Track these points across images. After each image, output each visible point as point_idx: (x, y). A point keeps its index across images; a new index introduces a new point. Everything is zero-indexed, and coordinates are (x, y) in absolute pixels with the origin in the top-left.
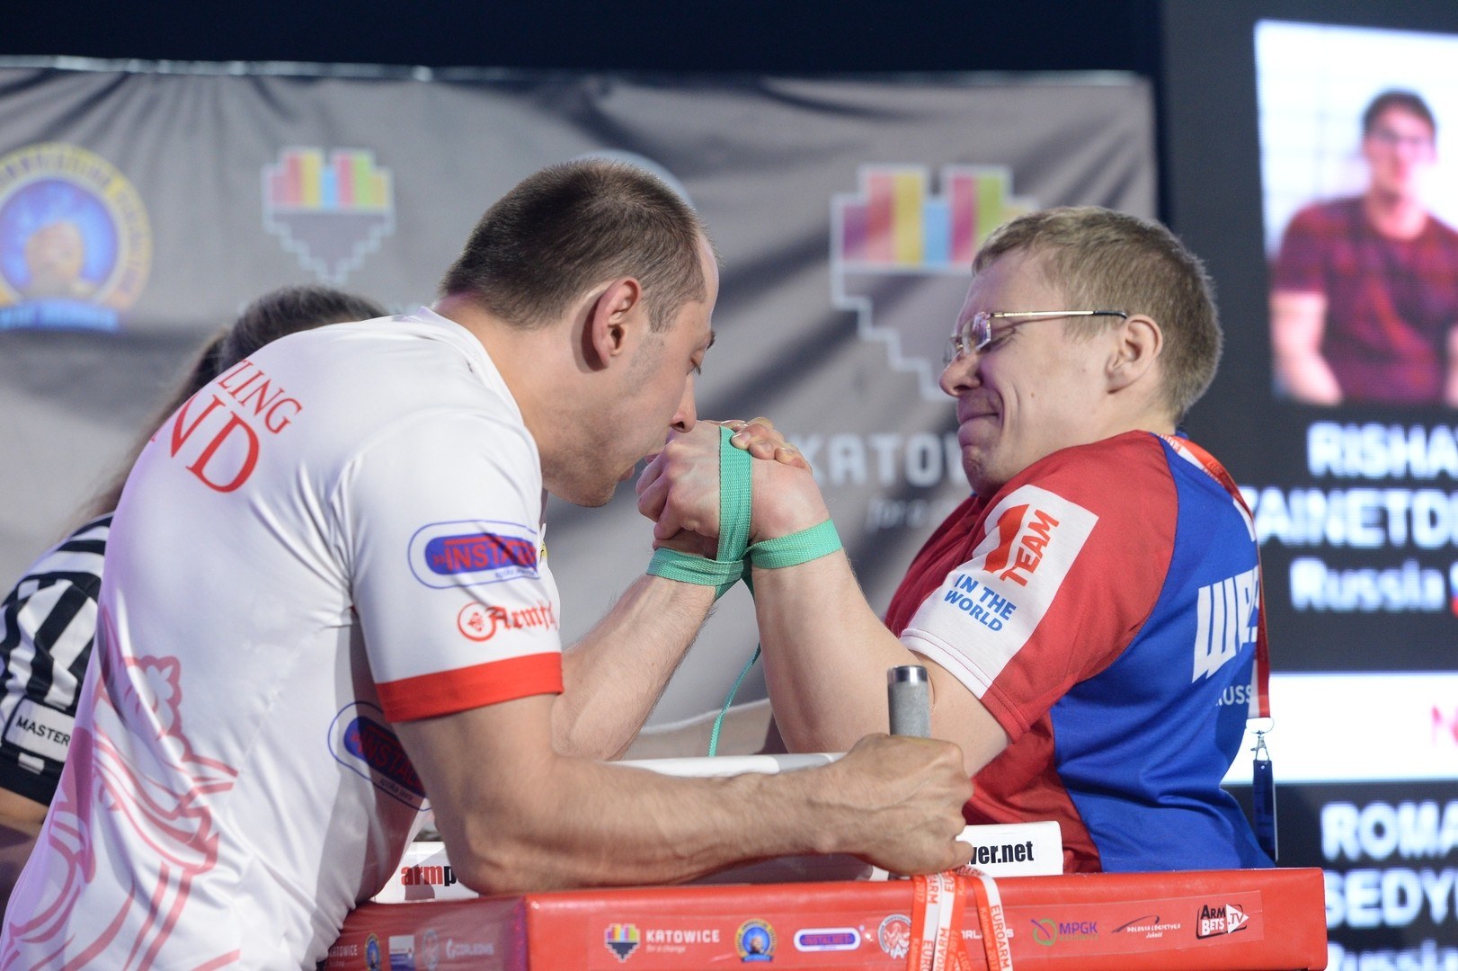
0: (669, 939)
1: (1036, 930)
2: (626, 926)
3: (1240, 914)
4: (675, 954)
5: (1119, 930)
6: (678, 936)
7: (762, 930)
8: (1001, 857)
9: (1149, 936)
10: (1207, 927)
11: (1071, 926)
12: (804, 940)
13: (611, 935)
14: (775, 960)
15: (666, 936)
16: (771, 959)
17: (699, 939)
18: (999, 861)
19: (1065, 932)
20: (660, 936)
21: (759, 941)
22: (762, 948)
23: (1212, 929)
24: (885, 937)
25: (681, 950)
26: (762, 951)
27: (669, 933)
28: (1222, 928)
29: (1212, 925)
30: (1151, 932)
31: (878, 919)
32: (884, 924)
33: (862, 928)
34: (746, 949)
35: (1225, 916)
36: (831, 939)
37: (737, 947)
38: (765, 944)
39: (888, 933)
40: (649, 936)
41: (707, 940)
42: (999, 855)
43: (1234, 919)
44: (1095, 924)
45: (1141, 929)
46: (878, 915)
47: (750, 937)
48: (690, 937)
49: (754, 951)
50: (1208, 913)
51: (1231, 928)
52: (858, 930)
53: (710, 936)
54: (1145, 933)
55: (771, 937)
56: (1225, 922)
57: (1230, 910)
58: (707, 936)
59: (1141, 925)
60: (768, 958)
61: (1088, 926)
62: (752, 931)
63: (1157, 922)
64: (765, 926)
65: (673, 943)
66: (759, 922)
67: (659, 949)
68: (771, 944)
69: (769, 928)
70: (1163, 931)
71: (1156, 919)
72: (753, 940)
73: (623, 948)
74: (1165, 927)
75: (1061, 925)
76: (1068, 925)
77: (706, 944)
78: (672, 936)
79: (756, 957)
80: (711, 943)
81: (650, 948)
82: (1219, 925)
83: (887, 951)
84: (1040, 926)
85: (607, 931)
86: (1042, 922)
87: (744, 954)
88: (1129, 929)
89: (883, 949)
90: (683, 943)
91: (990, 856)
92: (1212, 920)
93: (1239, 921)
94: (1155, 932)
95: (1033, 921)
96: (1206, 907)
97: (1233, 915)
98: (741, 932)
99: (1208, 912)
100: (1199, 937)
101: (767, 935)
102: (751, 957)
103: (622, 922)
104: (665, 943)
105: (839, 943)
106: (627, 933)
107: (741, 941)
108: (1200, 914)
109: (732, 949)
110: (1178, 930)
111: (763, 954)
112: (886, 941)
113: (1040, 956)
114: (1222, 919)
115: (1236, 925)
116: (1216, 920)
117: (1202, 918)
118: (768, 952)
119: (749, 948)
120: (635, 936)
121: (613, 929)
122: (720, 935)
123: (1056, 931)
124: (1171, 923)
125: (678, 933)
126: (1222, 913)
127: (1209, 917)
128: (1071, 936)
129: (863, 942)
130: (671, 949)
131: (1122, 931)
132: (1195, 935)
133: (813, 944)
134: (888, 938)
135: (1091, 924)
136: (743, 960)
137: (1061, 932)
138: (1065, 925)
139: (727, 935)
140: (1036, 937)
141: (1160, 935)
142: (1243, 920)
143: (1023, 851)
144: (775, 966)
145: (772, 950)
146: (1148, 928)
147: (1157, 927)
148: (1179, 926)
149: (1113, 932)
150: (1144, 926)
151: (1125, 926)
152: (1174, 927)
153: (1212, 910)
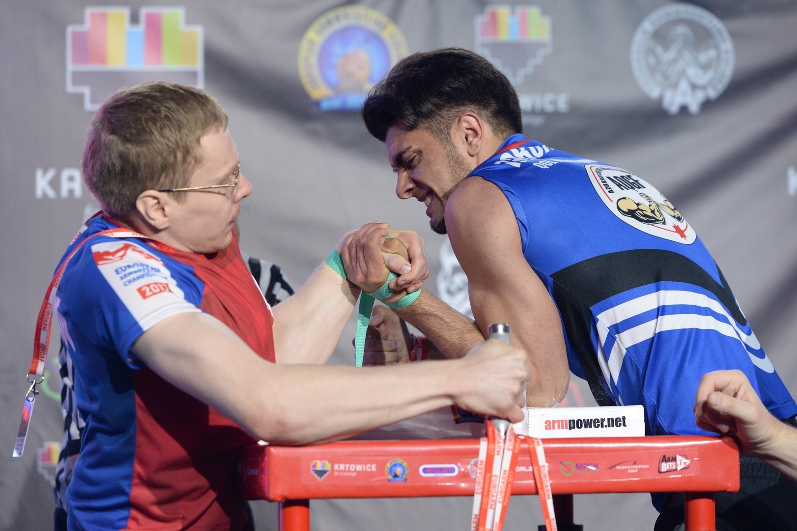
0: (347, 469)
1: (562, 467)
2: (323, 461)
3: (685, 460)
4: (350, 476)
5: (611, 468)
6: (352, 467)
7: (401, 465)
8: (607, 424)
9: (630, 471)
10: (665, 467)
11: (583, 465)
12: (425, 471)
13: (314, 466)
14: (408, 480)
15: (345, 467)
16: (406, 480)
17: (364, 469)
18: (606, 426)
19: (579, 468)
20: (342, 467)
21: (399, 471)
22: (401, 474)
23: (668, 468)
24: (473, 470)
25: (354, 475)
26: (400, 476)
27: (347, 466)
28: (674, 467)
29: (668, 466)
30: (631, 469)
31: (469, 460)
32: (472, 462)
33: (459, 464)
34: (391, 475)
35: (676, 461)
36: (441, 470)
37: (386, 473)
38: (402, 472)
39: (474, 467)
40: (336, 467)
41: (369, 470)
42: (606, 423)
43: (682, 462)
44: (597, 464)
45: (625, 467)
47: (394, 469)
48: (359, 468)
49: (396, 476)
50: (665, 459)
51: (679, 468)
52: (457, 465)
53: (371, 468)
54: (628, 470)
55: (406, 469)
56: (676, 465)
57: (679, 458)
58: (369, 468)
59: (625, 466)
60: (404, 480)
61: (593, 465)
62: (395, 465)
63: (635, 464)
64: (403, 463)
65: (349, 471)
66: (399, 461)
67: (341, 474)
68: (406, 472)
69: (405, 464)
70: (638, 469)
71: (633, 462)
72: (395, 470)
73: (321, 473)
74: (639, 467)
75: (577, 465)
76: (581, 464)
77: (369, 472)
78: (349, 467)
79: (397, 479)
80: (371, 471)
81: (336, 474)
82: (672, 466)
83: (473, 477)
84: (564, 465)
85: (312, 464)
86: (566, 463)
87: (390, 477)
88: (618, 467)
89: (471, 475)
90: (355, 471)
91: (600, 424)
92: (668, 463)
93: (685, 463)
94: (633, 469)
95: (561, 462)
96: (664, 456)
97: (681, 461)
98: (388, 465)
100: (660, 472)
101: (404, 468)
102: (394, 479)
103: (321, 459)
104: (345, 471)
105: (446, 472)
106: (323, 466)
107: (389, 470)
108: (661, 460)
109: (383, 474)
110: (647, 468)
111: (401, 478)
112: (473, 472)
113: (564, 481)
114: (674, 463)
115: (683, 466)
116: (671, 463)
117: (662, 462)
118: (404, 476)
119: (393, 474)
120: (328, 466)
121: (316, 463)
122: (377, 467)
123: (574, 467)
124: (643, 464)
125: (352, 465)
126: (674, 459)
127: (666, 462)
128: (583, 470)
129: (460, 472)
130: (348, 474)
131: (613, 469)
132: (657, 471)
133: (430, 472)
135: (595, 464)
136: (389, 480)
137: (577, 468)
138: (579, 465)
139: (381, 467)
140: (562, 472)
141: (636, 471)
142: (687, 464)
143: (620, 421)
144: (409, 483)
145: (406, 475)
146: (629, 467)
147: (634, 467)
148: (648, 466)
149: (608, 469)
150: (626, 466)
151: (615, 466)
152: (645, 466)
153: (668, 458)
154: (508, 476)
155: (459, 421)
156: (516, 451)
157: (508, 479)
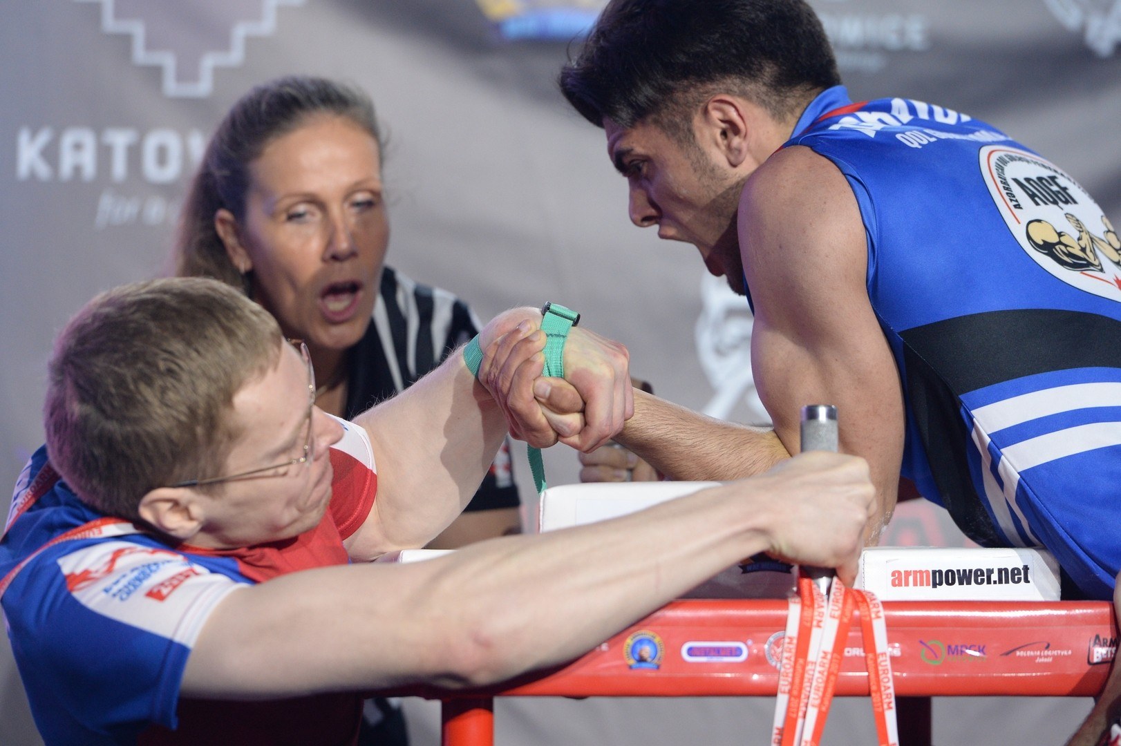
1: (924, 651)
5: (1007, 654)
7: (650, 641)
9: (1039, 660)
10: (1099, 655)
11: (959, 648)
12: (691, 652)
14: (663, 667)
16: (658, 667)
19: (953, 653)
21: (647, 651)
22: (650, 657)
23: (1105, 657)
24: (772, 651)
26: (649, 660)
28: (1115, 656)
29: (1104, 653)
30: (1040, 657)
31: (766, 634)
32: (771, 639)
33: (750, 642)
34: (634, 658)
36: (718, 652)
37: (625, 654)
38: (653, 654)
39: (776, 648)
44: (984, 647)
45: (1030, 653)
46: (767, 631)
47: (638, 647)
49: (642, 660)
50: (1098, 642)
52: (745, 643)
54: (1035, 657)
55: (659, 648)
59: (1030, 650)
60: (655, 667)
61: (977, 647)
62: (641, 642)
63: (1047, 647)
64: (654, 638)
66: (648, 634)
68: (659, 654)
69: (657, 640)
70: (1054, 656)
71: (1046, 645)
72: (641, 650)
74: (1055, 653)
75: (949, 647)
76: (957, 646)
79: (644, 665)
80: (600, 651)
82: (1112, 653)
83: (774, 664)
84: (928, 647)
86: (929, 643)
87: (632, 662)
88: (1018, 653)
89: (770, 661)
92: (1104, 649)
94: (1045, 657)
95: (921, 642)
96: (1098, 636)
98: (630, 642)
99: (1099, 640)
100: (1090, 663)
101: (655, 646)
102: (638, 665)
105: (726, 656)
107: (629, 650)
108: (1092, 643)
109: (621, 658)
110: (1069, 656)
111: (650, 663)
112: (773, 655)
113: (926, 675)
114: (1115, 648)
116: (1109, 649)
117: (1094, 646)
118: (656, 661)
119: (637, 656)
122: (610, 645)
123: (944, 650)
124: (1062, 649)
126: (1116, 642)
127: (1101, 646)
128: (959, 657)
129: (750, 655)
131: (1011, 655)
132: (1086, 661)
133: (700, 655)
134: (775, 652)
135: (979, 647)
136: (630, 667)
137: (949, 654)
138: (953, 647)
140: (922, 657)
141: (1050, 660)
144: (662, 674)
145: (659, 659)
146: (1038, 653)
147: (1046, 652)
148: (1070, 652)
149: (1002, 655)
150: (1034, 651)
151: (1014, 650)
152: (1065, 653)
153: (1104, 640)
154: (831, 662)
155: (749, 568)
156: (845, 620)
157: (830, 667)
